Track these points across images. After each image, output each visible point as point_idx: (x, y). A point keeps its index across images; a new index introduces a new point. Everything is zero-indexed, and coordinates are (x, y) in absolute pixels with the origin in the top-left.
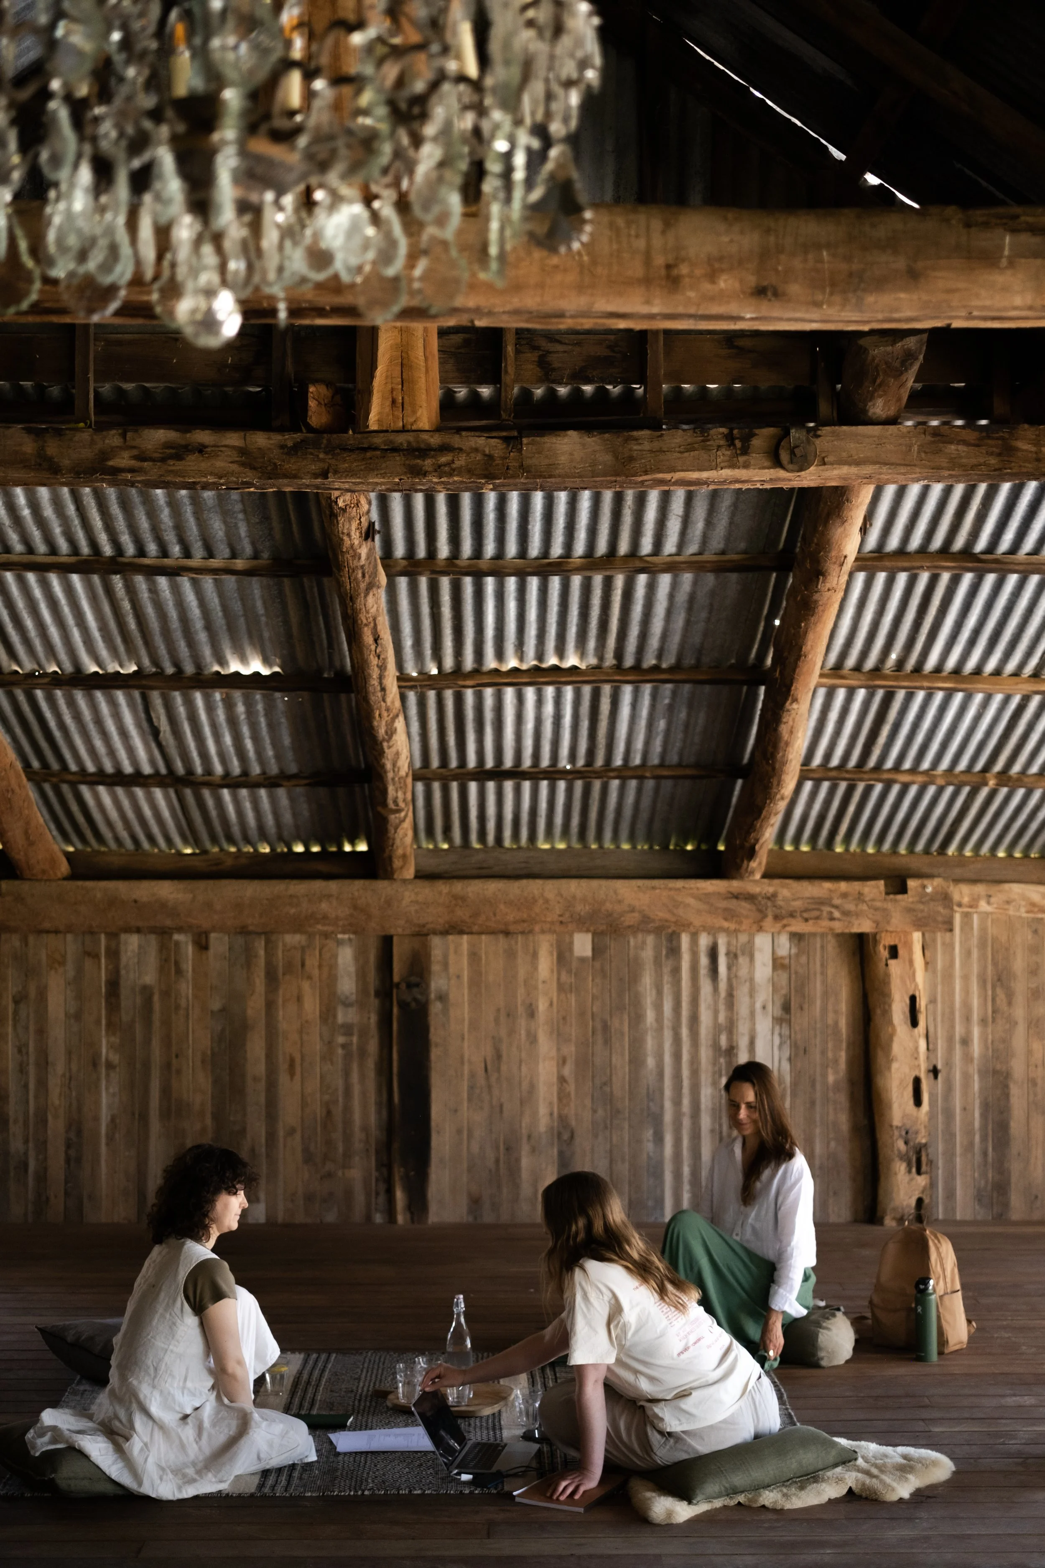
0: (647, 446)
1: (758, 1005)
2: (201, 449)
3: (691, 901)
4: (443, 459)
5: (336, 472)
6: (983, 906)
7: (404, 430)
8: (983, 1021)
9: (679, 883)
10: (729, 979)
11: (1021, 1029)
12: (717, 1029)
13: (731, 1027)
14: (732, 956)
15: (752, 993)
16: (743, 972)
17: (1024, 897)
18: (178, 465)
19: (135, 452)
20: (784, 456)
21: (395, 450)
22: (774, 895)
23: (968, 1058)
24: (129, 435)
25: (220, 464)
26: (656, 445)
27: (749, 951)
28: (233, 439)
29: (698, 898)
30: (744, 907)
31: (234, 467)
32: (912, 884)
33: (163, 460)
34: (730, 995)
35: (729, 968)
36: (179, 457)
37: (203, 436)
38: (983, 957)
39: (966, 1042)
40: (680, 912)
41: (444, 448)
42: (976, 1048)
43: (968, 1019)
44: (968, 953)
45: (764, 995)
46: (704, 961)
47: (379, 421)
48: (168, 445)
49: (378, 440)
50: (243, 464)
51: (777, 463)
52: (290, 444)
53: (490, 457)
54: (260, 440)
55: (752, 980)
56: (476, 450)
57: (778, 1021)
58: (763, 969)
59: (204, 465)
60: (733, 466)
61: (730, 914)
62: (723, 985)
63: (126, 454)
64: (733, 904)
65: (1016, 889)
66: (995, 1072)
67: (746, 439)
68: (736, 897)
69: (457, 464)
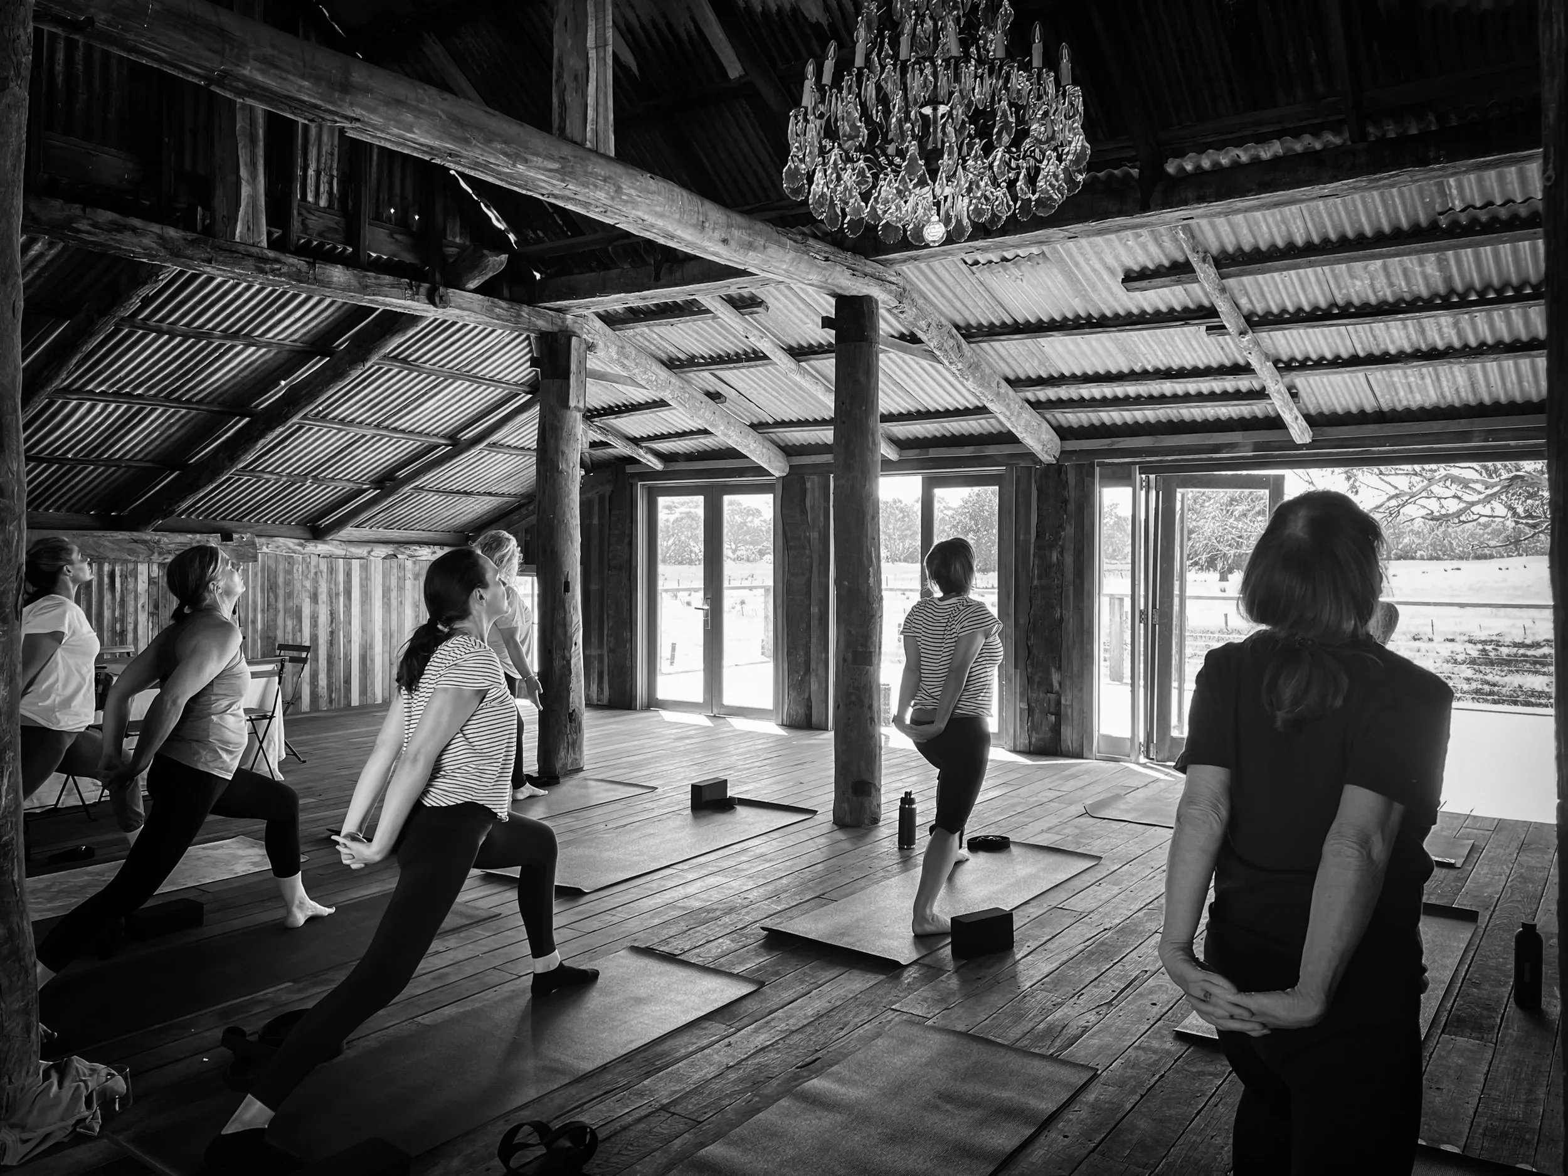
0: (373, 281)
1: (139, 606)
2: (134, 230)
3: (107, 543)
4: (277, 266)
5: (216, 261)
6: (265, 549)
7: (253, 245)
8: (263, 611)
9: (100, 533)
10: (122, 591)
11: (281, 614)
12: (114, 620)
13: (123, 619)
14: (124, 577)
15: (136, 599)
16: (131, 587)
17: (285, 545)
18: (119, 237)
19: (90, 222)
20: (437, 300)
21: (250, 255)
22: (159, 541)
23: (255, 631)
24: (88, 210)
25: (146, 241)
26: (378, 281)
27: (135, 574)
28: (156, 228)
29: (112, 542)
30: (141, 547)
31: (154, 245)
32: (235, 536)
33: (110, 231)
34: (123, 600)
35: (122, 585)
36: (120, 231)
37: (136, 222)
38: (263, 577)
39: (254, 622)
40: (101, 550)
41: (277, 261)
42: (259, 626)
43: (255, 610)
44: (256, 575)
45: (143, 600)
46: (106, 580)
47: (241, 237)
48: (113, 222)
49: (241, 248)
50: (160, 245)
51: (432, 302)
52: (189, 238)
53: (300, 271)
54: (172, 232)
55: (136, 591)
56: (293, 265)
57: (151, 614)
58: (142, 586)
59: (135, 240)
60: (413, 300)
61: (131, 552)
62: (118, 595)
63: (85, 221)
64: (133, 546)
65: (281, 540)
66: (269, 637)
67: (418, 287)
68: (136, 541)
69: (283, 271)
